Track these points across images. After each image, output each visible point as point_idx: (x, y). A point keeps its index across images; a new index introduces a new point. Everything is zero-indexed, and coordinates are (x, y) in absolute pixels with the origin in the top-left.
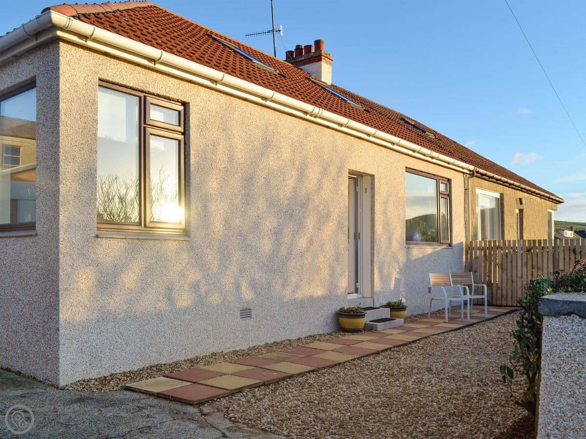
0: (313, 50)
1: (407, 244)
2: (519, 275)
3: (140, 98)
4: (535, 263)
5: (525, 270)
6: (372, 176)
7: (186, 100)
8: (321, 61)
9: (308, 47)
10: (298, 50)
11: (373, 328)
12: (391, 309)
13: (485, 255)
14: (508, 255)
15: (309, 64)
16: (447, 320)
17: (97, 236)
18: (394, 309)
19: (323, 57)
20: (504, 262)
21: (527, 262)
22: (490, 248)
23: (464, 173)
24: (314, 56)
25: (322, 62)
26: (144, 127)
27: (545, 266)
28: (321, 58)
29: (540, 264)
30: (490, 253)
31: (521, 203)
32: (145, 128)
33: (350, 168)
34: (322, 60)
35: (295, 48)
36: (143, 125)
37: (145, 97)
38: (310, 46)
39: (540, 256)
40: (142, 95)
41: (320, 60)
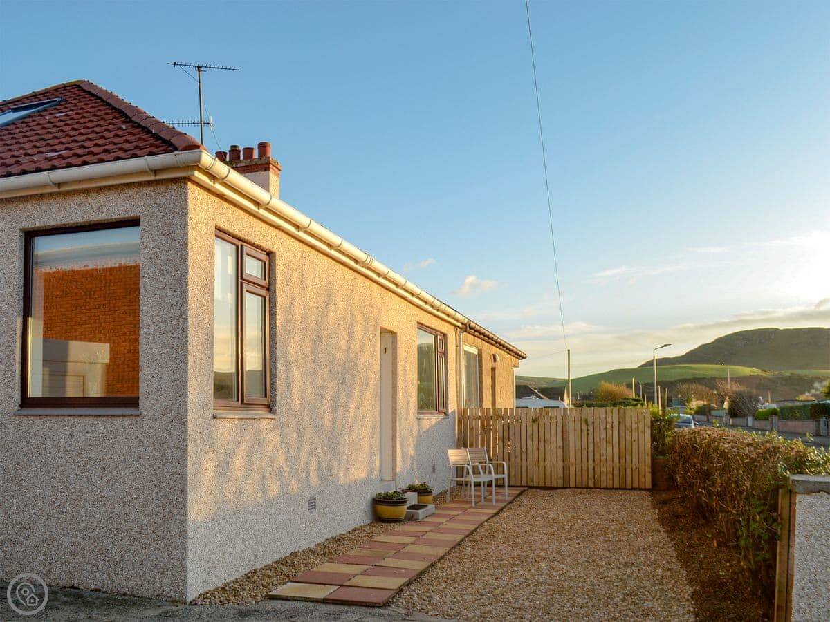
0: (256, 155)
1: (419, 413)
2: (524, 449)
3: (237, 247)
4: (542, 436)
5: (530, 442)
6: (395, 333)
7: (273, 249)
8: (269, 170)
9: (249, 151)
10: (235, 153)
11: (413, 516)
12: (418, 493)
13: (482, 426)
14: (510, 426)
15: (251, 172)
16: (473, 505)
17: (215, 417)
18: (421, 493)
19: (271, 166)
20: (506, 434)
21: (532, 435)
22: (489, 418)
23: (455, 326)
24: (260, 163)
25: (270, 172)
26: (241, 282)
27: (554, 439)
28: (269, 168)
29: (547, 436)
30: (488, 422)
31: (495, 360)
32: (242, 284)
33: (383, 326)
34: (271, 170)
35: (230, 149)
36: (240, 280)
37: (242, 246)
38: (251, 149)
39: (547, 426)
40: (239, 243)
41: (267, 169)
